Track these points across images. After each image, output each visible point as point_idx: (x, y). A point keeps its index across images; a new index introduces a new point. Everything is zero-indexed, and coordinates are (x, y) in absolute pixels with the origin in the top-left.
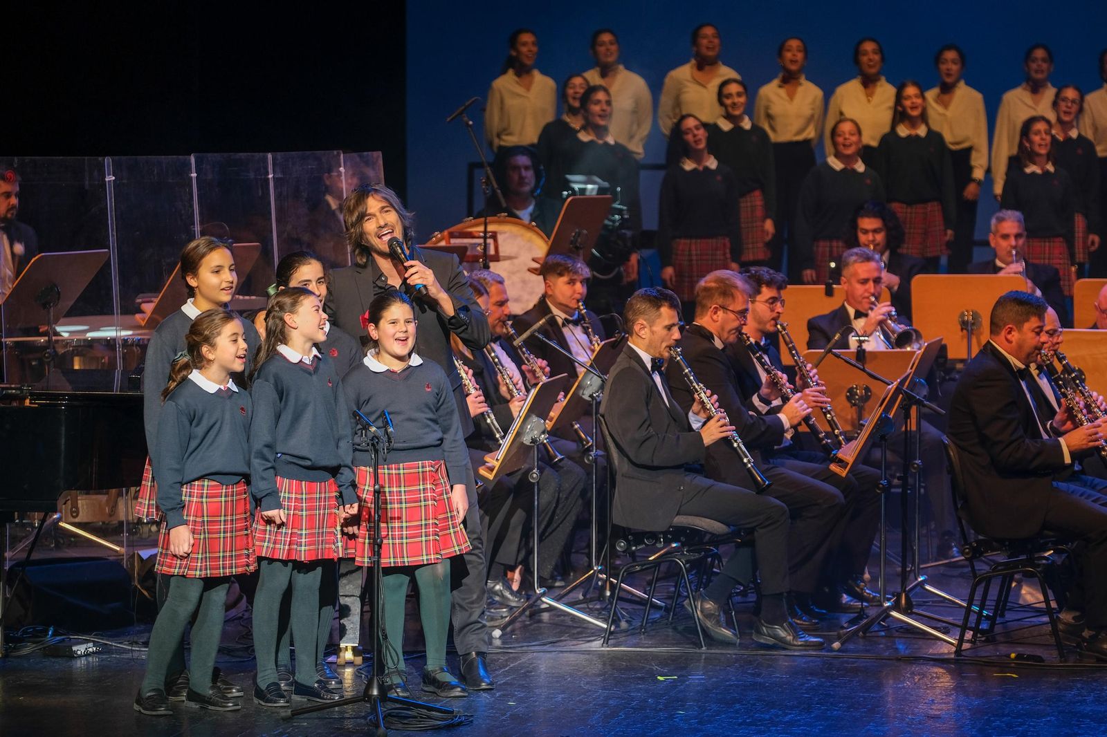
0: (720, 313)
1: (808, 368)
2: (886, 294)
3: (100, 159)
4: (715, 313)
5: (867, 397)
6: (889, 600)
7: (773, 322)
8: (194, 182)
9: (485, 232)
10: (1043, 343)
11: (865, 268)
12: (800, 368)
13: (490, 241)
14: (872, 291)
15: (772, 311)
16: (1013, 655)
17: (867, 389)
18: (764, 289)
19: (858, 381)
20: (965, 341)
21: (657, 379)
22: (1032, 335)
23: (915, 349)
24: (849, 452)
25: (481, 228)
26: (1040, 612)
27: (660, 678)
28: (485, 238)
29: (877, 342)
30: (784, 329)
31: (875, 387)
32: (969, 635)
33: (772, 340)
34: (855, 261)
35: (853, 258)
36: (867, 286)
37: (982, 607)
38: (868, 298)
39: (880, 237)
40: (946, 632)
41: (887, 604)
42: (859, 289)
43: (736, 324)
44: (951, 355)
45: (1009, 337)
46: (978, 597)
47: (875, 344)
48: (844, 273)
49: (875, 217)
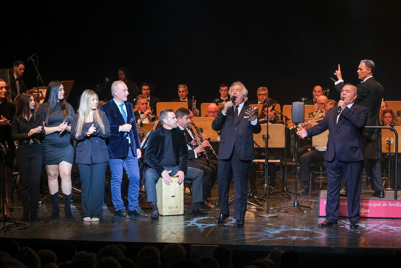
5: (143, 136)
11: (143, 100)
14: (145, 107)
17: (143, 134)
22: (185, 120)
25: (37, 90)
28: (38, 93)
29: (147, 121)
34: (140, 99)
35: (140, 98)
36: (144, 105)
38: (144, 108)
39: (148, 91)
42: (142, 106)
48: (138, 102)
49: (147, 86)
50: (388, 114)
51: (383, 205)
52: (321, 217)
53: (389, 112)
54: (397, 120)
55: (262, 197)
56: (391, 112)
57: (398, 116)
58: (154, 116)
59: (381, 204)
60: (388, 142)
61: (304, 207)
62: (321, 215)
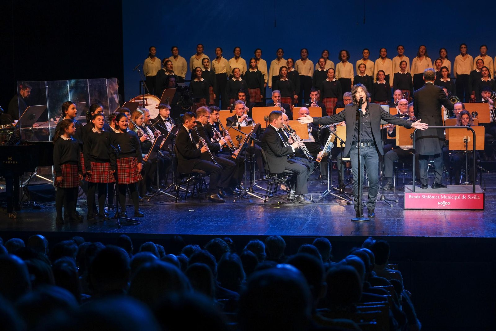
0: (203, 117)
2: (246, 112)
3: (44, 81)
6: (247, 189)
7: (217, 120)
8: (68, 87)
9: (144, 98)
11: (240, 106)
15: (217, 117)
16: (278, 203)
17: (241, 136)
18: (214, 111)
19: (239, 134)
20: (266, 123)
21: (190, 135)
23: (253, 125)
24: (237, 152)
25: (143, 97)
26: (285, 191)
27: (190, 211)
28: (144, 100)
30: (220, 121)
31: (243, 135)
32: (267, 198)
33: (217, 124)
35: (237, 103)
36: (241, 110)
37: (271, 190)
38: (241, 113)
39: (244, 98)
40: (262, 197)
41: (247, 190)
42: (239, 111)
43: (207, 120)
44: (262, 127)
45: (275, 122)
46: (270, 188)
47: (243, 124)
48: (235, 107)
49: (243, 92)
50: (465, 116)
51: (463, 198)
52: (407, 209)
53: (467, 114)
54: (474, 120)
55: (351, 192)
56: (468, 114)
57: (473, 116)
58: (250, 119)
59: (461, 197)
60: (465, 141)
61: (390, 200)
62: (406, 208)
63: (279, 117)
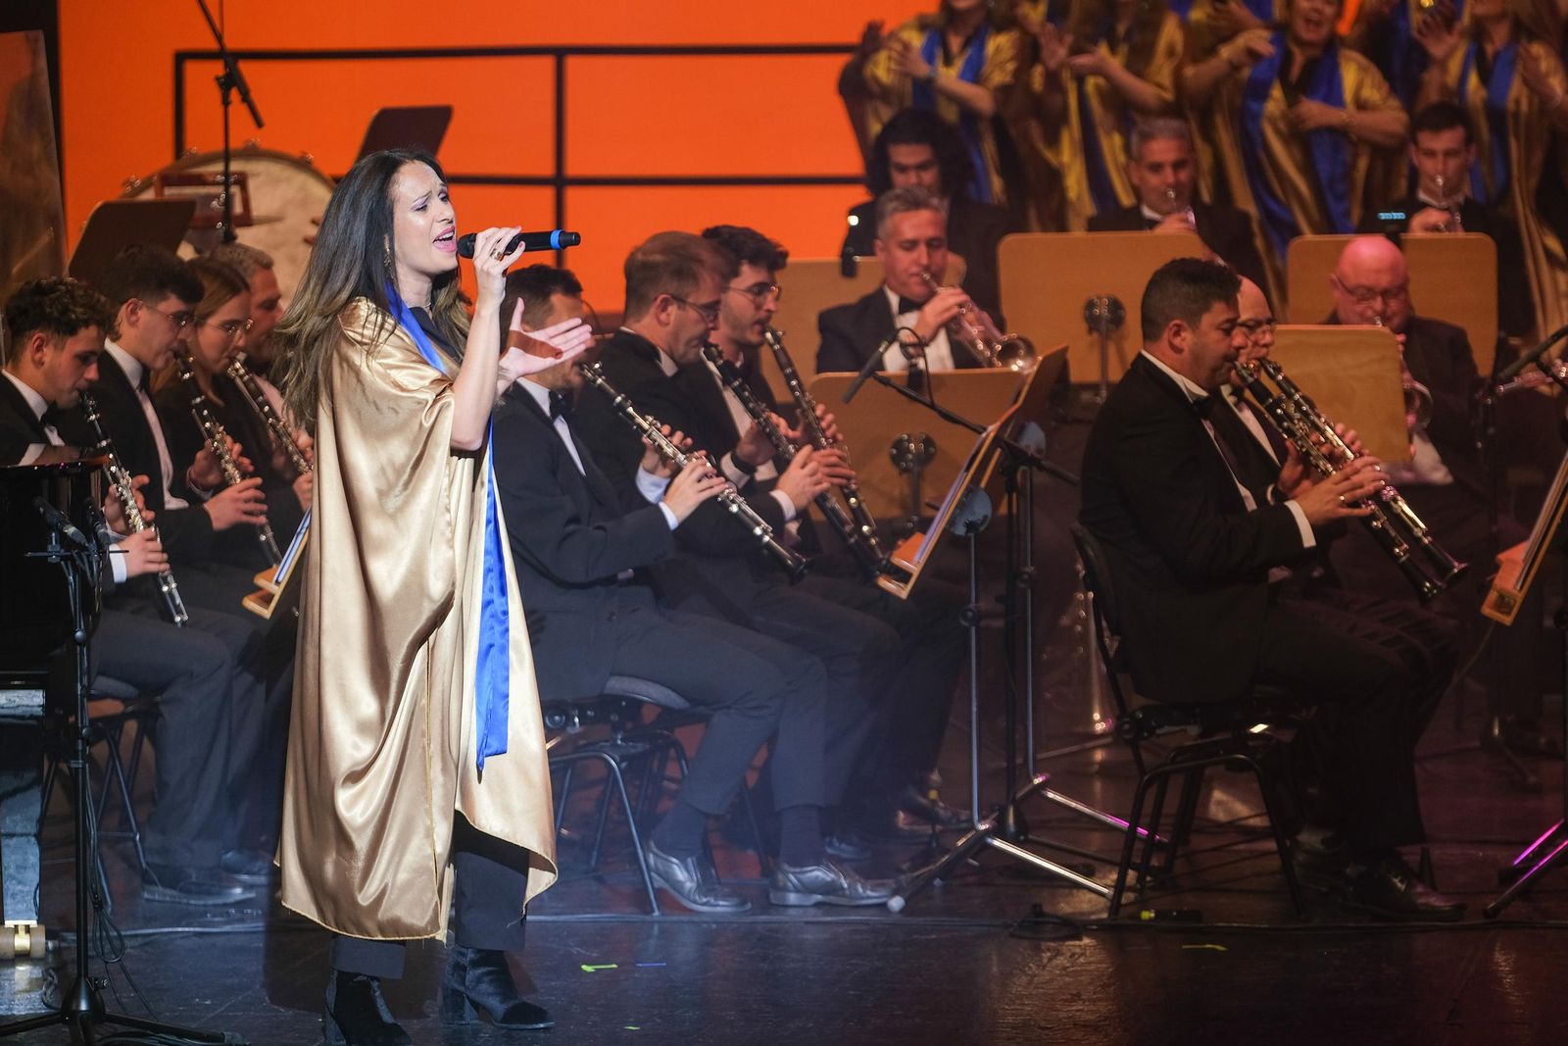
0: (673, 309)
1: (818, 413)
4: (664, 309)
5: (926, 458)
7: (757, 328)
9: (226, 173)
10: (1238, 349)
11: (915, 222)
12: (804, 411)
13: (235, 190)
14: (925, 261)
15: (758, 307)
18: (746, 268)
19: (913, 424)
20: (1098, 353)
22: (1216, 335)
24: (912, 556)
28: (226, 185)
34: (896, 209)
35: (893, 205)
36: (915, 254)
38: (918, 275)
39: (929, 177)
41: (983, 826)
42: (903, 260)
43: (699, 329)
44: (1076, 375)
45: (1177, 341)
49: (917, 142)
63: (1207, 308)
